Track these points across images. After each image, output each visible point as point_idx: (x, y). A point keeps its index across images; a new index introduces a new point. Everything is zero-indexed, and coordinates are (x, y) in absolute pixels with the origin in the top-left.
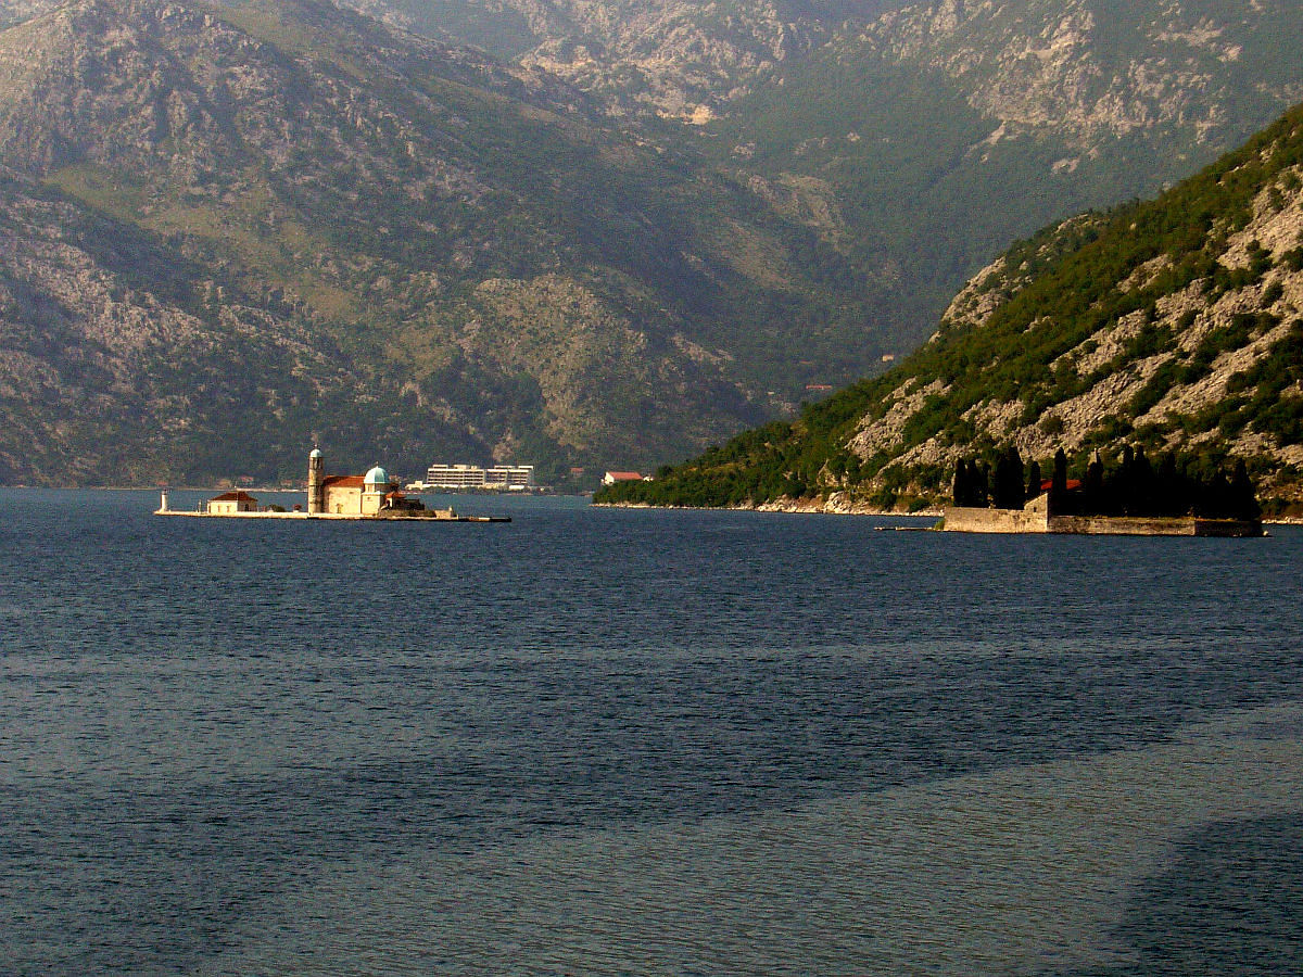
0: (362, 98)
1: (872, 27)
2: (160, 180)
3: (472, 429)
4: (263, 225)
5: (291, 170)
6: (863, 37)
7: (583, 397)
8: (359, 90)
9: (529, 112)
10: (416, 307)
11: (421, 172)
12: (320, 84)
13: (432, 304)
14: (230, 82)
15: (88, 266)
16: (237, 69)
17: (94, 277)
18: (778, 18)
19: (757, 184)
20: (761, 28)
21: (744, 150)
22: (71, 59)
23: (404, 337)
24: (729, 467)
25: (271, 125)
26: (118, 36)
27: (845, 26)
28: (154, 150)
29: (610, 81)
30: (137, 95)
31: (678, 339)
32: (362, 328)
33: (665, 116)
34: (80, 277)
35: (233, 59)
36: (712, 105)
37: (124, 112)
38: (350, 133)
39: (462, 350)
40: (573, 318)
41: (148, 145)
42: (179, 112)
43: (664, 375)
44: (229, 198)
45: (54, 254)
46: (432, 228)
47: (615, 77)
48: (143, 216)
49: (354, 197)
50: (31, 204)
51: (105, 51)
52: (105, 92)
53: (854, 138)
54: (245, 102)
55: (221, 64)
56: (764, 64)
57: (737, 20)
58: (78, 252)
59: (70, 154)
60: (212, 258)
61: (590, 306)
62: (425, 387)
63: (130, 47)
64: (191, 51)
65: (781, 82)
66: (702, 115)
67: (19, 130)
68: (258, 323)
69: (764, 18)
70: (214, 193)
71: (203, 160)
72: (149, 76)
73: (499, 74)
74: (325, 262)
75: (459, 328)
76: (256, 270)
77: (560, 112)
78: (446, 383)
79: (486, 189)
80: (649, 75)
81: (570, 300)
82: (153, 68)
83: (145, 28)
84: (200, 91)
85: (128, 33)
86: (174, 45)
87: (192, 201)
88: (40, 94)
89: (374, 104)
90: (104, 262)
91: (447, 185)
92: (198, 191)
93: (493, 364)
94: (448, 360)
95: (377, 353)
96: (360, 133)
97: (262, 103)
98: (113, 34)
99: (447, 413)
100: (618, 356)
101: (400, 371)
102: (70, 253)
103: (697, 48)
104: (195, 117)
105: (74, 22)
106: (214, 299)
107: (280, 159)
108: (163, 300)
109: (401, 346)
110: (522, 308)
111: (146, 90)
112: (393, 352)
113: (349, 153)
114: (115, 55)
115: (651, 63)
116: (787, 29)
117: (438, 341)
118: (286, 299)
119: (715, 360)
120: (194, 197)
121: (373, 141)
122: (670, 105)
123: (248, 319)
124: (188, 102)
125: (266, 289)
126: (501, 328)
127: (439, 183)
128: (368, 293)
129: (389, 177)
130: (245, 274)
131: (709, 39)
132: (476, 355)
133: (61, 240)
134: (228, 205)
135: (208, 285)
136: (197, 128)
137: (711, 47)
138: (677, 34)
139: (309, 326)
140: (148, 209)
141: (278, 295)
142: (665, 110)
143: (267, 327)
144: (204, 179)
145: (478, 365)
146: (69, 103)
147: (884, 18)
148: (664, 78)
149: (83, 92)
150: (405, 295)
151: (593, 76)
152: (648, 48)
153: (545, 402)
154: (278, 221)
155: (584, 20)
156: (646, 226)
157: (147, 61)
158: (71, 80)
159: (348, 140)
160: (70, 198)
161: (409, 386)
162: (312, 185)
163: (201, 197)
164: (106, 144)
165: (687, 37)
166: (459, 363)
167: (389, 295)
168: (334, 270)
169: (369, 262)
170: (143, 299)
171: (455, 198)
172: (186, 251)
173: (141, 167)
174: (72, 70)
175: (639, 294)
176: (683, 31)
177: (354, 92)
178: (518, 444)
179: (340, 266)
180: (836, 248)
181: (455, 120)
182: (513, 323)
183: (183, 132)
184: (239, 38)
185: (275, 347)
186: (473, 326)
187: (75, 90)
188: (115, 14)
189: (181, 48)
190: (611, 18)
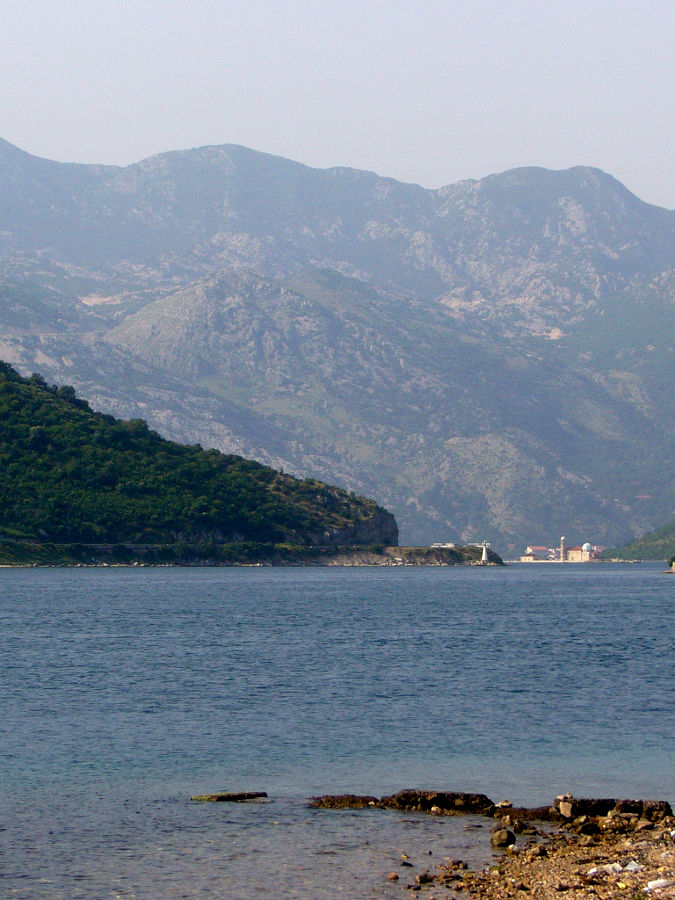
0: (372, 334)
1: (656, 280)
2: (261, 384)
3: (449, 523)
4: (321, 408)
5: (335, 377)
6: (651, 286)
7: (512, 504)
8: (371, 329)
9: (464, 339)
10: (413, 455)
11: (408, 377)
12: (348, 326)
13: (421, 452)
14: (297, 326)
15: (229, 435)
16: (301, 319)
17: (232, 441)
18: (596, 272)
19: (597, 378)
20: (586, 278)
21: (585, 356)
22: (206, 314)
23: (407, 472)
24: (660, 542)
25: (321, 350)
26: (232, 301)
27: (636, 276)
28: (257, 366)
29: (500, 314)
30: (245, 335)
31: (560, 470)
32: (381, 467)
33: (533, 334)
34: (225, 441)
35: (298, 313)
36: (561, 327)
37: (237, 345)
38: (367, 355)
39: (440, 478)
40: (503, 460)
41: (252, 363)
42: (269, 344)
43: (556, 492)
44: (300, 393)
45: (209, 428)
46: (416, 408)
47: (502, 311)
48: (252, 404)
49: (371, 391)
50: (194, 399)
51: (225, 310)
52: (226, 333)
53: (650, 348)
54: (306, 338)
55: (291, 316)
56: (591, 302)
57: (571, 274)
58: (222, 427)
59: (208, 369)
60: (294, 428)
61: (512, 453)
62: (420, 500)
63: (241, 307)
64: (274, 307)
65: (602, 313)
66: (556, 334)
67: (178, 356)
68: (325, 465)
69: (587, 273)
70: (292, 391)
71: (285, 372)
72: (251, 324)
73: (442, 315)
74: (357, 429)
75: (437, 466)
76: (319, 435)
77: (477, 336)
78: (433, 497)
79: (446, 386)
80: (523, 310)
81: (501, 449)
82: (254, 319)
83: (247, 296)
84: (281, 332)
85: (238, 299)
86: (264, 305)
87: (279, 395)
88: (190, 335)
89: (379, 337)
90: (237, 432)
91: (423, 383)
92: (282, 389)
93: (459, 486)
94: (432, 485)
95: (391, 480)
96: (372, 354)
97: (315, 338)
98: (229, 300)
99: (434, 514)
100: (530, 481)
101: (405, 491)
102: (217, 427)
103: (547, 291)
104: (279, 348)
105: (207, 293)
106: (298, 452)
107: (328, 370)
108: (271, 452)
109: (405, 477)
110: (473, 453)
111: (250, 331)
112: (400, 480)
113: (367, 366)
114: (231, 311)
115: (520, 301)
116: (602, 280)
117: (426, 474)
118: (337, 451)
119: (582, 482)
120: (280, 392)
121: (380, 358)
122: (536, 328)
123: (319, 463)
124: (274, 338)
125: (325, 445)
126: (462, 466)
127: (419, 382)
128: (384, 446)
129: (390, 379)
130: (313, 436)
131: (555, 286)
132: (448, 481)
133: (212, 420)
134: (300, 397)
135: (294, 443)
136: (280, 353)
137: (556, 291)
138: (535, 283)
139: (351, 466)
140: (254, 400)
141: (332, 448)
142: (534, 331)
143: (330, 467)
144: (285, 383)
145: (450, 487)
146: (206, 340)
147: (664, 274)
148: (532, 312)
149: (214, 333)
150: (405, 448)
151: (489, 311)
152: (517, 292)
153: (490, 507)
154: (329, 406)
155: (474, 274)
156: (536, 404)
157: (249, 315)
158: (206, 326)
159: (366, 358)
160: (214, 396)
161: (411, 499)
162: (346, 385)
163: (284, 393)
164: (229, 363)
165: (541, 285)
166: (439, 486)
167: (396, 448)
168: (364, 434)
169: (383, 429)
170: (260, 452)
171: (427, 391)
172: (278, 424)
173: (248, 376)
174: (207, 322)
175: (537, 444)
176: (538, 281)
177: (368, 330)
178: (475, 531)
179: (367, 431)
180: (646, 415)
181: (425, 345)
182: (468, 463)
183: (272, 356)
184: (300, 300)
185: (335, 478)
186: (446, 465)
187: (209, 333)
188: (229, 287)
189: (268, 307)
190: (491, 272)
